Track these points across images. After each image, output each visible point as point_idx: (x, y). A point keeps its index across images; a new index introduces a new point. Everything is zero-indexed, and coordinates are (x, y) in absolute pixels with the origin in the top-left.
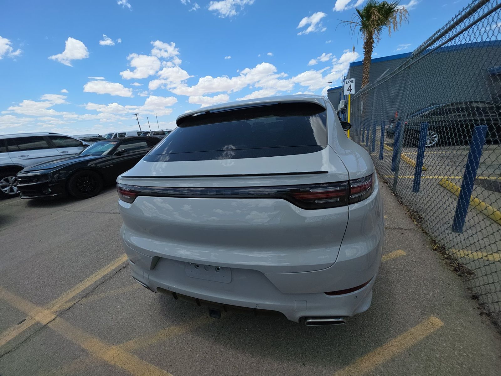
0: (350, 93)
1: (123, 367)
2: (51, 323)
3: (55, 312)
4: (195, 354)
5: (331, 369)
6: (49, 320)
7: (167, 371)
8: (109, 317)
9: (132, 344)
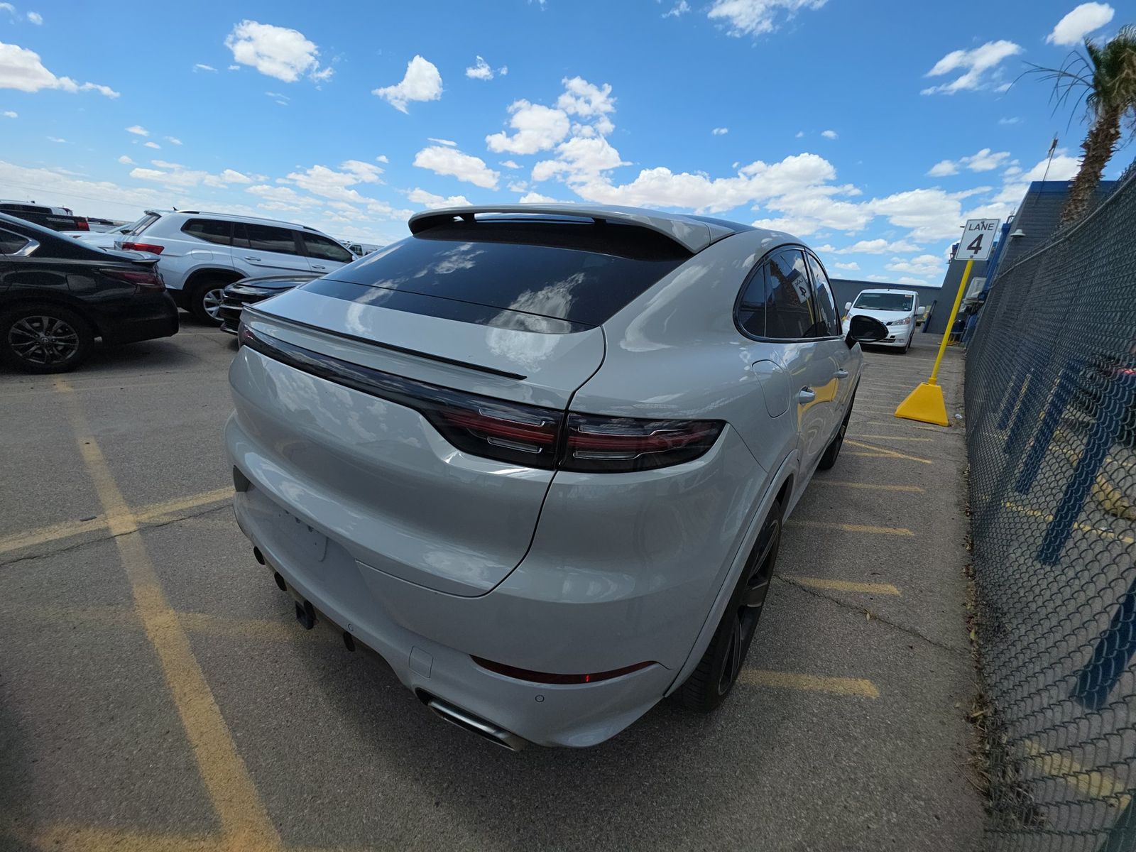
0: (972, 257)
1: (159, 650)
2: (123, 537)
3: (140, 523)
4: (273, 685)
5: (483, 843)
6: (124, 530)
7: (212, 689)
8: (201, 563)
9: (199, 621)
